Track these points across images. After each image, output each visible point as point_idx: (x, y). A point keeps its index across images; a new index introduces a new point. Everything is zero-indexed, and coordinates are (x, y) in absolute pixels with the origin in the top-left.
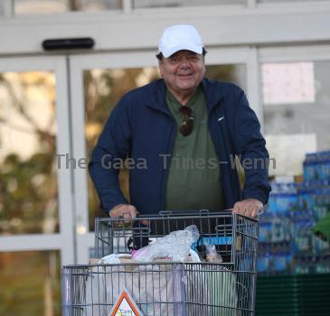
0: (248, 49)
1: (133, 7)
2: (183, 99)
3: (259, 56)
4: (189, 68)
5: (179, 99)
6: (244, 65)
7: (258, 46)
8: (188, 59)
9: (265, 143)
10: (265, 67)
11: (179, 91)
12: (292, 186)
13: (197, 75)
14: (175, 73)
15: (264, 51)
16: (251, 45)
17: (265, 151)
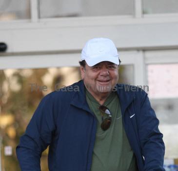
0: (135, 52)
1: (39, 17)
2: (101, 100)
3: (145, 58)
4: (108, 75)
5: (98, 99)
6: (133, 65)
7: (144, 50)
8: (107, 68)
9: (162, 137)
10: (150, 68)
11: (98, 93)
12: (172, 168)
13: (113, 81)
14: (96, 79)
15: (149, 54)
16: (138, 49)
17: (162, 143)
